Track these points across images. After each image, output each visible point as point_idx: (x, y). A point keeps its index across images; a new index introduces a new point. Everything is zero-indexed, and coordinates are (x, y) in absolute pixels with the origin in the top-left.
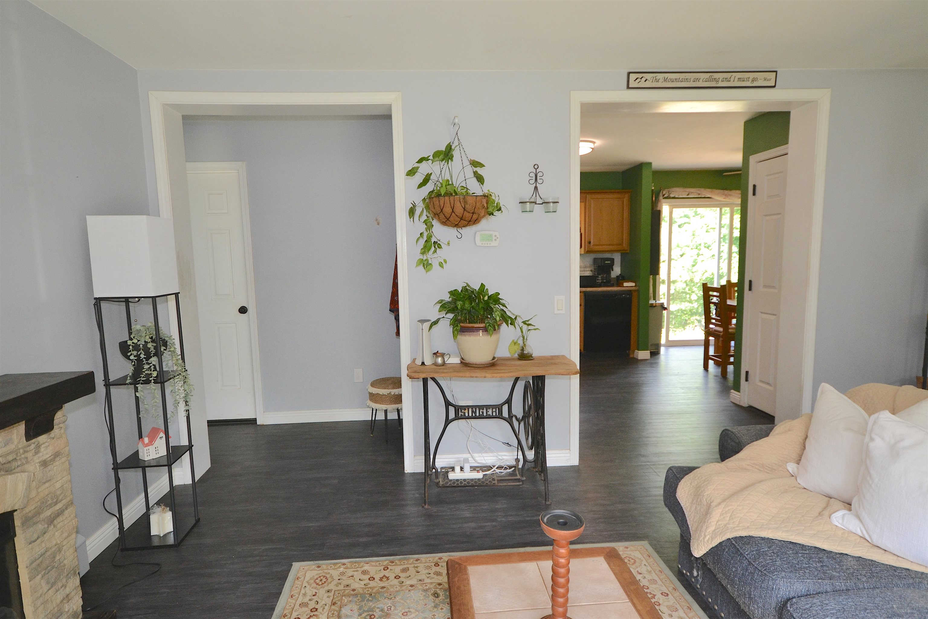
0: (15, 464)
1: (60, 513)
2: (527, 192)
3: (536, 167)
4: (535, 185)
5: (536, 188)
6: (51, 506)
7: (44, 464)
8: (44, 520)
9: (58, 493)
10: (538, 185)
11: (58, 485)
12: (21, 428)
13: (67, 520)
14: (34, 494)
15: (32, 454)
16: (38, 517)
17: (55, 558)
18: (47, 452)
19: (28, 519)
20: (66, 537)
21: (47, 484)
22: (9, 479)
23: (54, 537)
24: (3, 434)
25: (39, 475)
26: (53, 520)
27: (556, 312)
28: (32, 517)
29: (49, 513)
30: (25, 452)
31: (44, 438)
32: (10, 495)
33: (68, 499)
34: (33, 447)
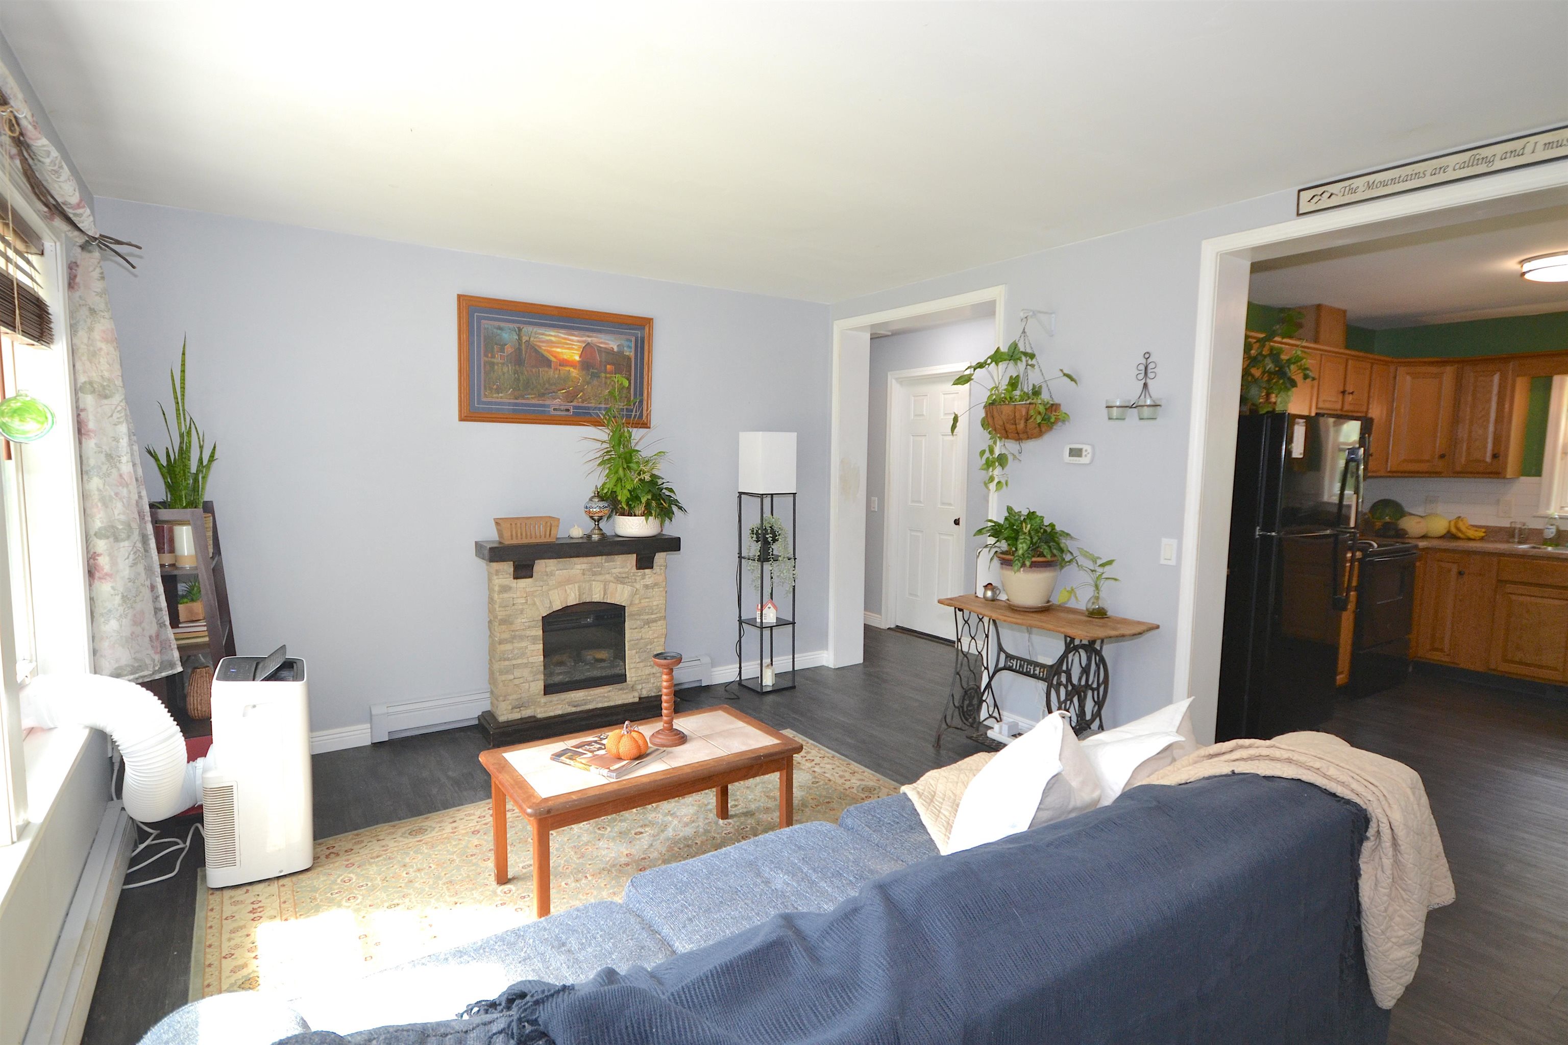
0: (627, 580)
1: (654, 621)
2: (1133, 391)
3: (1147, 356)
4: (1143, 381)
5: (1145, 385)
6: (648, 614)
7: (646, 587)
8: (643, 620)
9: (654, 608)
10: (1149, 381)
11: (655, 603)
12: (633, 558)
13: (659, 628)
14: (637, 602)
15: (638, 578)
16: (642, 617)
17: (647, 645)
18: (649, 581)
19: (631, 615)
20: (657, 637)
21: (647, 600)
22: (620, 586)
23: (648, 633)
24: (619, 559)
25: (642, 592)
26: (648, 622)
27: (1163, 562)
28: (634, 615)
29: (646, 617)
30: (634, 575)
31: (647, 571)
32: (619, 595)
33: (661, 615)
34: (639, 574)
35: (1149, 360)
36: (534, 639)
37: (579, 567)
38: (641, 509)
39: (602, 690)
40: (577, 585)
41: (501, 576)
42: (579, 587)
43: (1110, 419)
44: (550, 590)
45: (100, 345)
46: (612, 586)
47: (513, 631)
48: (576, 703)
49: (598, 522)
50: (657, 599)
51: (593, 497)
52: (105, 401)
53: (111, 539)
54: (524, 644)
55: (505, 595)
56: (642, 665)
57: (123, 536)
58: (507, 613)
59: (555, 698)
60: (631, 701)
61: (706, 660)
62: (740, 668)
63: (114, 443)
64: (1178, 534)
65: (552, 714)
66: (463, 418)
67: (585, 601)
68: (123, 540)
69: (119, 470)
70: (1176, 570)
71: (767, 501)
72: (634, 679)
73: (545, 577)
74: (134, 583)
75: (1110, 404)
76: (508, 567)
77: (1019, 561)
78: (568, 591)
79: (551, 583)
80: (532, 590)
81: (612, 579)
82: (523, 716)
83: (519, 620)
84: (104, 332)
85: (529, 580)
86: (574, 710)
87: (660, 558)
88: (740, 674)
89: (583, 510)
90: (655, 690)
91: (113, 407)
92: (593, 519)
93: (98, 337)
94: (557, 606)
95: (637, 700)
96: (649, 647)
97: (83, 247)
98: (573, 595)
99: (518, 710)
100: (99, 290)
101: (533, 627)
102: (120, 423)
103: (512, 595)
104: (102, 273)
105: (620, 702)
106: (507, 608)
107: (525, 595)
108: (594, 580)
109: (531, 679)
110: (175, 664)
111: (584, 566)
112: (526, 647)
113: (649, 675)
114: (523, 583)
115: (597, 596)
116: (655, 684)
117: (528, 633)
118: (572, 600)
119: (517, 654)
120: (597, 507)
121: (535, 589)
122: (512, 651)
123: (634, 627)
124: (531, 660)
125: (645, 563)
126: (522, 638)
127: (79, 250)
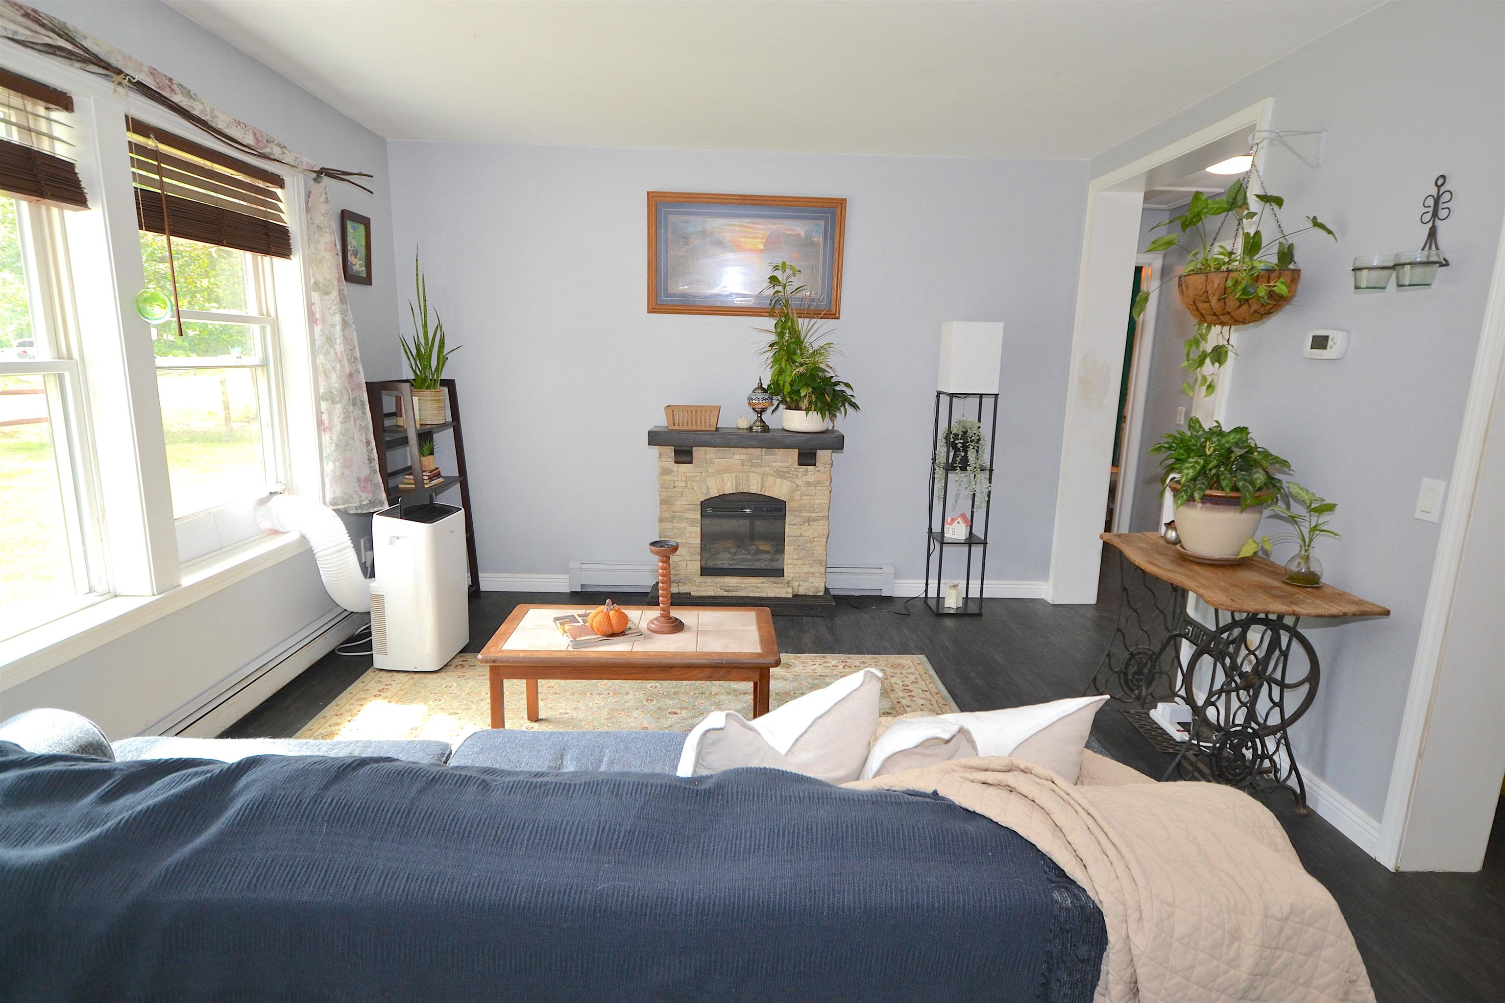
0: (787, 475)
1: (815, 520)
2: (1414, 241)
3: (1440, 181)
4: (1430, 225)
5: (1432, 230)
6: (809, 512)
7: (808, 484)
8: (804, 517)
9: (816, 506)
10: (1438, 224)
11: (817, 502)
12: (795, 453)
13: (820, 527)
14: (798, 498)
15: (800, 475)
16: (802, 514)
17: (806, 544)
18: (811, 478)
19: (791, 510)
20: (818, 537)
21: (809, 497)
22: (778, 480)
23: (808, 531)
24: (780, 452)
25: (804, 489)
26: (809, 521)
27: (1418, 515)
28: (795, 511)
29: (807, 515)
30: (795, 471)
31: (810, 468)
32: (778, 489)
33: (823, 514)
34: (801, 470)
35: (1442, 190)
36: (692, 522)
37: (738, 457)
38: (805, 403)
39: (756, 581)
40: (734, 475)
41: (663, 459)
42: (736, 477)
43: (1356, 288)
44: (708, 477)
45: (324, 253)
46: (770, 479)
47: (673, 512)
48: (728, 588)
49: (761, 414)
50: (820, 498)
51: (756, 389)
52: (327, 297)
53: (330, 401)
54: (683, 525)
55: (667, 478)
56: (800, 562)
57: (337, 399)
58: (669, 494)
59: (709, 580)
60: (784, 596)
61: (889, 570)
62: (927, 584)
63: (332, 329)
64: (1446, 471)
65: (704, 594)
66: (651, 310)
67: (742, 491)
68: (337, 403)
69: (335, 349)
70: (1434, 530)
71: (988, 403)
72: (791, 575)
73: (705, 465)
74: (344, 435)
75: (1358, 265)
76: (670, 451)
77: (1186, 491)
78: (725, 479)
79: (710, 470)
80: (692, 475)
81: (772, 472)
82: (681, 592)
83: (679, 502)
84: (326, 243)
85: (690, 465)
86: (725, 594)
87: (823, 455)
88: (926, 591)
89: (747, 401)
90: (813, 590)
91: (331, 301)
92: (756, 411)
93: (322, 248)
94: (714, 493)
95: (790, 596)
96: (808, 545)
97: (315, 180)
98: (730, 484)
99: (676, 585)
100: (323, 211)
101: (692, 510)
102: (335, 313)
103: (672, 478)
104: (327, 198)
105: (772, 595)
106: (668, 490)
107: (685, 479)
108: (753, 472)
109: (689, 558)
110: (383, 503)
111: (743, 457)
112: (685, 529)
113: (808, 573)
114: (684, 467)
115: (754, 488)
116: (814, 584)
117: (687, 515)
118: (729, 489)
119: (676, 533)
120: (760, 399)
121: (695, 474)
122: (671, 530)
123: (794, 523)
124: (689, 541)
125: (807, 458)
126: (681, 519)
127: (312, 182)
